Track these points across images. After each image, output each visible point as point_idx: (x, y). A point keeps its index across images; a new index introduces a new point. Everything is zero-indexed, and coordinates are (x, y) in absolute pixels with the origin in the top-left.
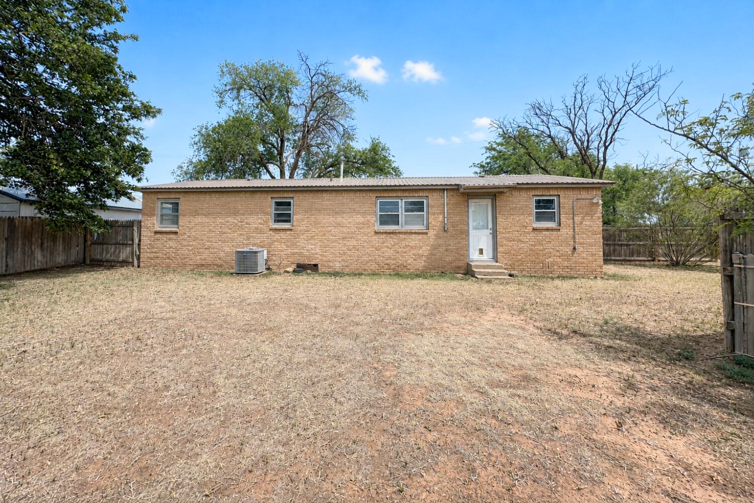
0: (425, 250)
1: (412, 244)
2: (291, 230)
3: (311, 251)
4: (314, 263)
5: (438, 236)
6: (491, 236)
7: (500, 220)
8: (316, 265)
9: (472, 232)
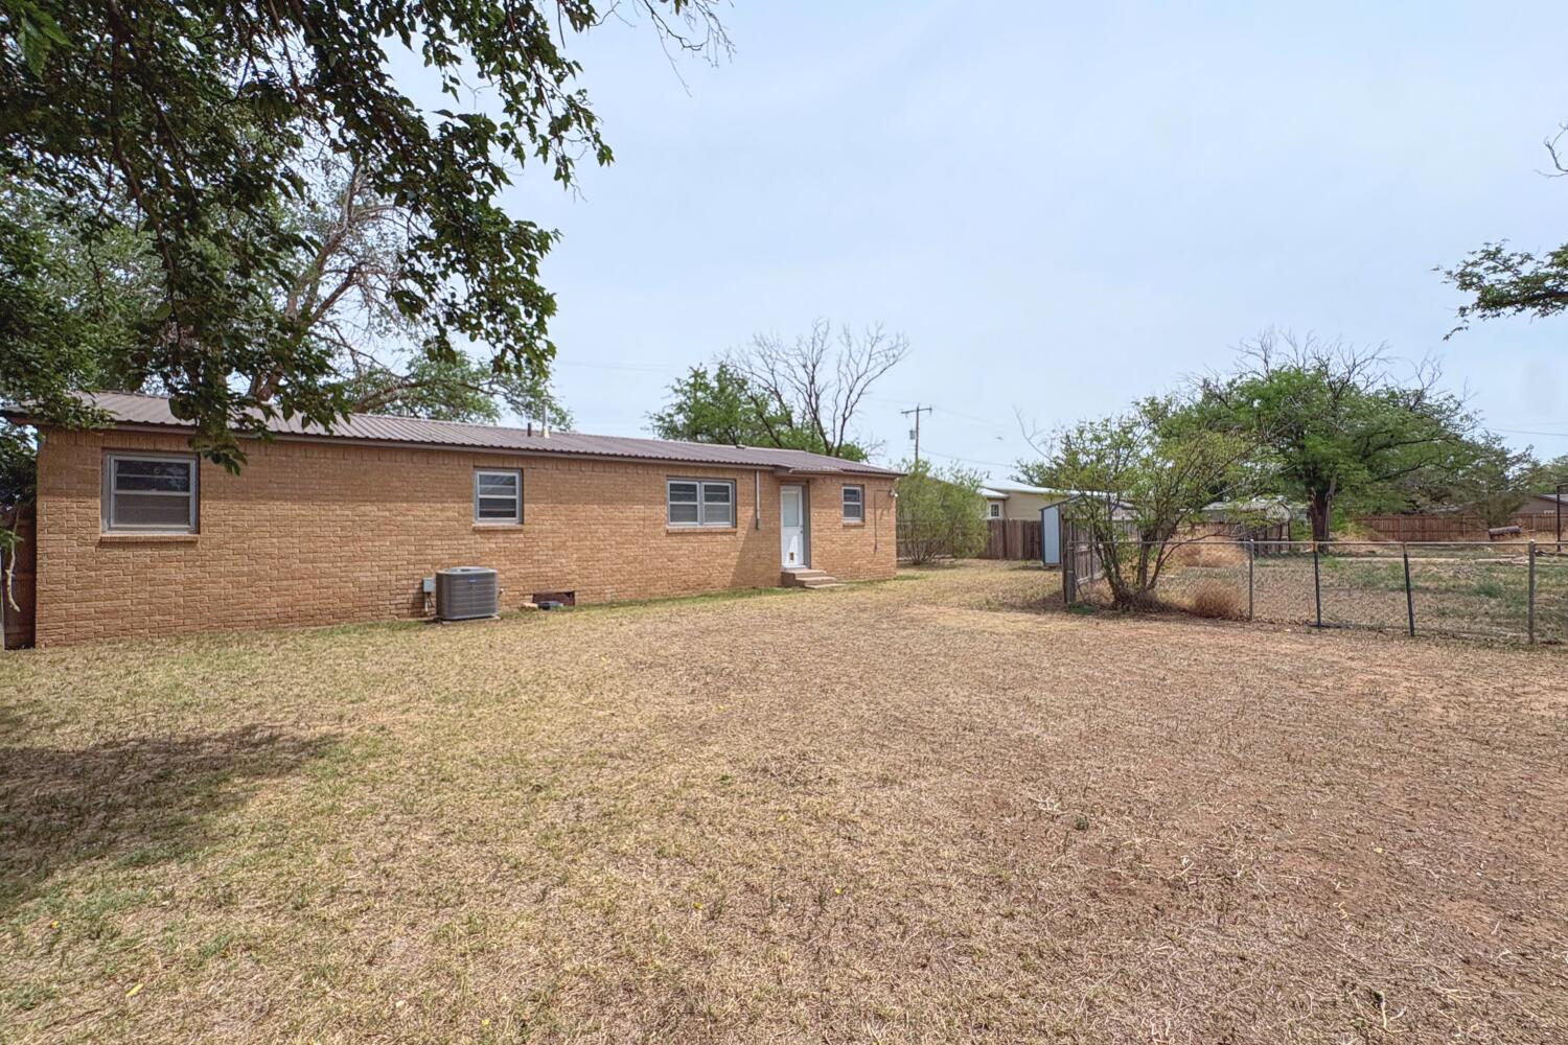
0: (732, 560)
1: (719, 548)
2: (521, 531)
3: (564, 569)
4: (566, 590)
5: (748, 538)
6: (801, 536)
7: (814, 512)
8: (571, 594)
9: (783, 530)
